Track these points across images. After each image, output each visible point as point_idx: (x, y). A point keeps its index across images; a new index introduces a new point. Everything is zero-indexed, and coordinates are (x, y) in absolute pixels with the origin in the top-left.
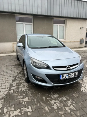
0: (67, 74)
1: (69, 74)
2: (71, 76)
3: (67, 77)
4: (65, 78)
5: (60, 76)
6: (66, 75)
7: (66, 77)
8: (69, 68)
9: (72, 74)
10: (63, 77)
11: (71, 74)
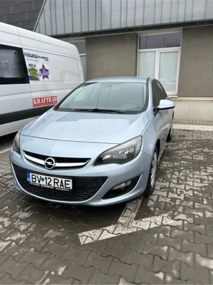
0: (43, 177)
1: (48, 177)
2: (52, 183)
3: (43, 183)
4: (37, 182)
5: (28, 174)
6: (39, 176)
7: (39, 182)
8: (49, 163)
9: (56, 181)
10: (34, 180)
11: (52, 178)
